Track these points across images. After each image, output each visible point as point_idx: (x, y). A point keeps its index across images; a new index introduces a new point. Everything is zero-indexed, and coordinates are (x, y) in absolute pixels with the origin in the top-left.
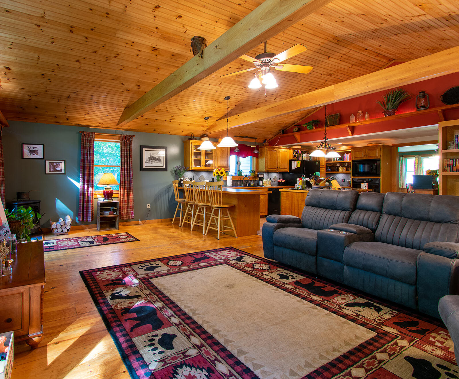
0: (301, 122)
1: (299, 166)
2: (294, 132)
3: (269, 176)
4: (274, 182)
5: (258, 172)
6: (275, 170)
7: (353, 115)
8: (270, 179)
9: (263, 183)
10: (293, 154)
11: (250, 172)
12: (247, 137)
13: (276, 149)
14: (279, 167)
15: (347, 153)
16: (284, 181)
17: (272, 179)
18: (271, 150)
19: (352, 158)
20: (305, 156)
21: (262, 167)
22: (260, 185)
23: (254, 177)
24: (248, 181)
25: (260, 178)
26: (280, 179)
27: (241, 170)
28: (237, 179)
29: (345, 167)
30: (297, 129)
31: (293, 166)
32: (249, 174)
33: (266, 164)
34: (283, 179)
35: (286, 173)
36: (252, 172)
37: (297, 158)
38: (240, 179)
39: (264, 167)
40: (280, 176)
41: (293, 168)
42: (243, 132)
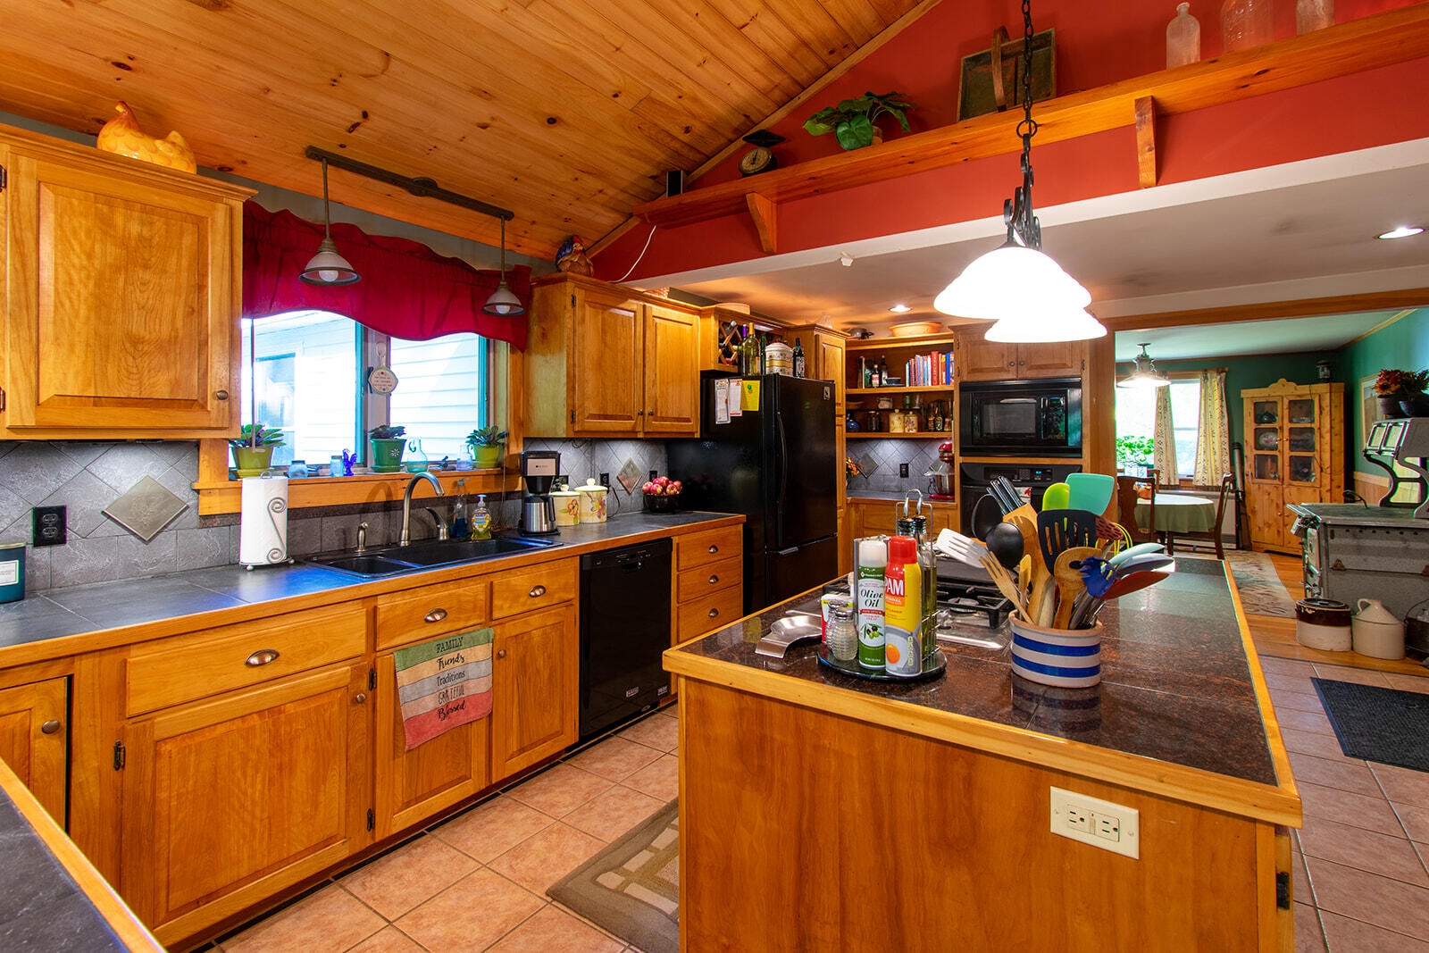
0: (781, 123)
1: (754, 405)
2: (746, 174)
3: (598, 463)
4: (622, 495)
5: (529, 440)
6: (626, 425)
7: (1191, 12)
8: (604, 480)
9: (550, 515)
10: (721, 340)
11: (473, 439)
12: (424, 187)
13: (635, 304)
14: (648, 410)
15: (925, 351)
16: (674, 488)
17: (613, 480)
18: (606, 307)
19: (959, 374)
20: (776, 355)
21: (549, 410)
22: (535, 528)
23: (499, 475)
24: (450, 501)
25: (532, 482)
26: (653, 475)
27: (400, 431)
28: (358, 496)
29: (916, 412)
30: (763, 155)
31: (720, 406)
32: (461, 453)
33: (571, 389)
34: (672, 476)
35: (686, 440)
36: (486, 438)
37: (738, 363)
38: (381, 497)
39: (563, 411)
40: (653, 460)
41: (722, 417)
42: (374, 121)
